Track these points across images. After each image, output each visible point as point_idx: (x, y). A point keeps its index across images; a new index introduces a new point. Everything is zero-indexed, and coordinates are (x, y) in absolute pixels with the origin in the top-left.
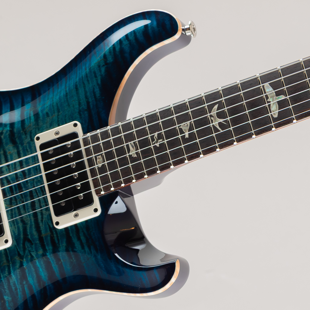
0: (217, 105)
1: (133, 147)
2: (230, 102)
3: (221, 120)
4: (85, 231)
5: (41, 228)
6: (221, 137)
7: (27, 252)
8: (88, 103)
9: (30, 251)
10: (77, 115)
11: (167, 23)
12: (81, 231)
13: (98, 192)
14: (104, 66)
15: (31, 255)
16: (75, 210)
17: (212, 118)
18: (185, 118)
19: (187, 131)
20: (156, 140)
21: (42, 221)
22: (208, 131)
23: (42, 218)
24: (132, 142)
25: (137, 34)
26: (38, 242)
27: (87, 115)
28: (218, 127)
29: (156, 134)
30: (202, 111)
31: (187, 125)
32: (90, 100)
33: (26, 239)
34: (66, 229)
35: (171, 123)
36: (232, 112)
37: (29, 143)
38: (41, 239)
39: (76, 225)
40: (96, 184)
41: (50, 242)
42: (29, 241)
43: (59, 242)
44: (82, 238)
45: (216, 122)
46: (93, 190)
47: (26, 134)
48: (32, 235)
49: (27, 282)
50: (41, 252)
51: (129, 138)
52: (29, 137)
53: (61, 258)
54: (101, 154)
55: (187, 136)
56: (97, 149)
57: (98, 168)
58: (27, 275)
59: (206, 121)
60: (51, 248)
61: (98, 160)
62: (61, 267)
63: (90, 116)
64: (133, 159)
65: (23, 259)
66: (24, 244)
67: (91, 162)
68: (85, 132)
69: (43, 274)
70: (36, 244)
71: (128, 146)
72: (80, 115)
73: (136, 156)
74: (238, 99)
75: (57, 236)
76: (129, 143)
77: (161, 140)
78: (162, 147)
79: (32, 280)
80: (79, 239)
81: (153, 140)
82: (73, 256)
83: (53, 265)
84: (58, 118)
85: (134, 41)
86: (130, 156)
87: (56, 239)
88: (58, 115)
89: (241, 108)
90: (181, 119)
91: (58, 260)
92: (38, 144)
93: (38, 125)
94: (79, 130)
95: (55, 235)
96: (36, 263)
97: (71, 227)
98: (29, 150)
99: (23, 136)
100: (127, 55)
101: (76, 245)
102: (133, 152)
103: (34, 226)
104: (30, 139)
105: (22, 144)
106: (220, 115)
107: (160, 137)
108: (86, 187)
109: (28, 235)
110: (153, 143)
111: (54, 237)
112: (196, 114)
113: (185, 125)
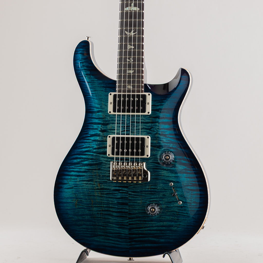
0: (125, 31)
1: (129, 71)
2: (126, 26)
3: (132, 31)
4: (156, 102)
5: (148, 121)
6: (139, 33)
7: (155, 130)
8: (103, 87)
9: (156, 129)
10: (106, 93)
11: (83, 44)
12: (155, 104)
13: (142, 92)
14: (90, 76)
15: (157, 129)
16: (146, 104)
17: (130, 35)
18: (126, 46)
19: (131, 46)
21: (145, 120)
22: (135, 38)
23: (144, 120)
24: (127, 71)
25: (83, 58)
26: (153, 124)
27: (108, 89)
28: (134, 33)
29: (128, 60)
30: (126, 38)
31: (129, 46)
32: (102, 86)
33: (150, 129)
34: (152, 110)
35: (126, 52)
36: (131, 26)
37: (110, 118)
38: (152, 123)
39: (152, 106)
40: (138, 91)
41: (155, 119)
42: (151, 128)
43: (156, 115)
44: (158, 104)
45: (132, 34)
46: (141, 94)
47: (106, 118)
48: (149, 126)
49: (167, 135)
50: (157, 124)
51: (125, 71)
52: (107, 117)
53: (163, 116)
54: (127, 85)
55: (133, 47)
56: (125, 87)
57: (132, 88)
58: (165, 133)
59: (130, 38)
60: (157, 119)
61: (129, 88)
62: (166, 118)
63: (109, 87)
64: (134, 72)
65: (158, 133)
66: (152, 131)
67: (129, 91)
68: (115, 91)
69: (167, 126)
70: (153, 125)
71: (128, 73)
72: (107, 92)
73: (133, 71)
74: (126, 22)
75: (154, 115)
76: (127, 72)
77: (131, 58)
78: (134, 59)
79: (168, 132)
80: (158, 106)
81: (130, 62)
82: (164, 111)
83: (165, 121)
84: (105, 102)
85: (85, 60)
86: (133, 73)
87: (155, 116)
88: (103, 101)
89: (131, 22)
90: (126, 48)
91: (163, 118)
92: (112, 113)
93: (104, 112)
94: (113, 94)
95: (153, 116)
96: (161, 128)
97: (152, 108)
98: (113, 118)
99: (106, 119)
100: (90, 65)
101: (160, 108)
102: (131, 72)
103: (146, 124)
104: (109, 117)
105: (110, 121)
106: (130, 31)
107: (129, 59)
108: (138, 96)
109: (149, 128)
111: (153, 117)
112: (126, 41)
113: (129, 47)
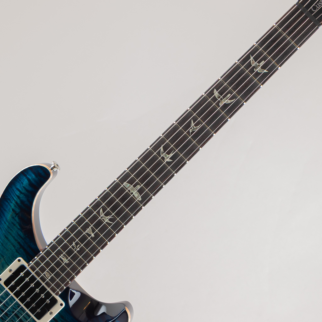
0: (101, 209)
1: (63, 257)
2: (109, 204)
4: (61, 319)
6: (114, 227)
8: (19, 243)
10: (16, 253)
11: (41, 172)
12: (58, 320)
13: (57, 294)
14: (16, 216)
16: (48, 311)
17: (103, 218)
18: (87, 226)
19: (92, 233)
20: (75, 247)
22: (105, 228)
24: (62, 255)
25: (26, 187)
27: (22, 251)
28: (109, 222)
29: (74, 244)
30: (95, 217)
32: (19, 241)
35: (79, 233)
36: (113, 209)
39: (54, 319)
40: (54, 290)
46: (54, 295)
51: (59, 253)
54: (47, 272)
55: (93, 236)
56: (43, 270)
57: (49, 280)
59: (100, 222)
61: (46, 275)
63: (25, 250)
64: (68, 265)
67: (43, 279)
68: (28, 262)
71: (60, 259)
72: (18, 253)
73: (68, 262)
74: (112, 200)
76: (60, 257)
77: (79, 246)
78: (82, 250)
84: (5, 261)
85: (26, 193)
86: (65, 264)
88: (4, 259)
89: (117, 205)
90: (85, 228)
92: (2, 283)
94: (23, 262)
100: (27, 203)
102: (66, 261)
106: (107, 215)
107: (77, 244)
108: (48, 295)
110: (75, 249)
112: (92, 221)
113: (89, 230)
